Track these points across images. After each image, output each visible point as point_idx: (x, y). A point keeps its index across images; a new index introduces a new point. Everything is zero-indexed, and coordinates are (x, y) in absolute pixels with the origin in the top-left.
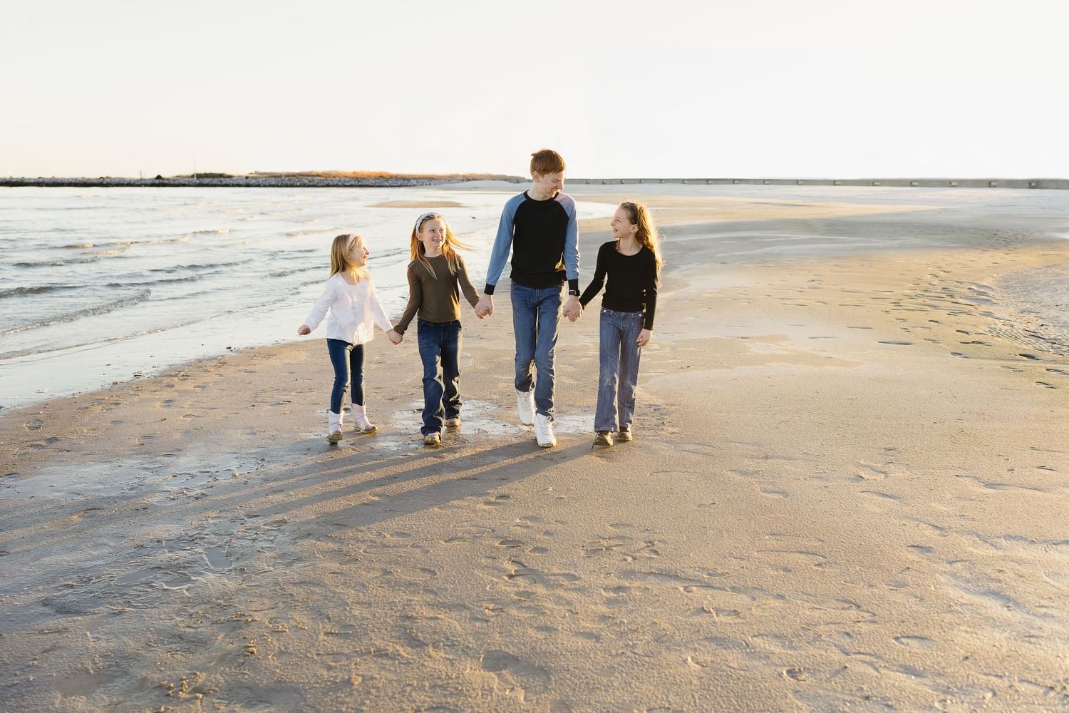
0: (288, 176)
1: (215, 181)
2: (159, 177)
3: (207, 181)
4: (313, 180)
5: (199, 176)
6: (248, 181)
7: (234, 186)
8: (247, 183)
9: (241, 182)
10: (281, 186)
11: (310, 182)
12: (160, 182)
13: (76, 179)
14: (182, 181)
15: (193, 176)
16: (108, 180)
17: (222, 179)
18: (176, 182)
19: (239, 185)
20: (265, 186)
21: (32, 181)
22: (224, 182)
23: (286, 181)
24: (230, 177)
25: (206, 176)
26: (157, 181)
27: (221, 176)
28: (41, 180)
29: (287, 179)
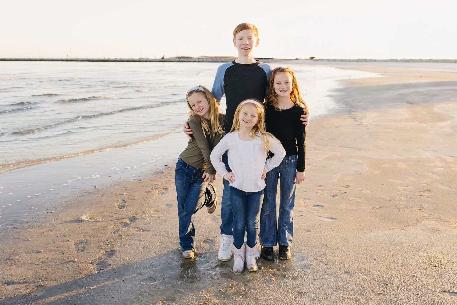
0: (216, 58)
1: (186, 60)
2: (163, 58)
3: (182, 60)
4: (226, 60)
5: (179, 58)
6: (200, 60)
7: (193, 62)
8: (199, 61)
9: (196, 60)
10: (213, 62)
11: (225, 60)
12: (163, 60)
13: (130, 59)
14: (172, 60)
15: (176, 58)
16: (142, 60)
17: (188, 59)
18: (170, 60)
19: (195, 62)
20: (206, 62)
21: (113, 60)
22: (189, 60)
23: (215, 60)
24: (191, 58)
25: (182, 58)
26: (162, 60)
27: (188, 58)
28: (116, 60)
29: (215, 59)
